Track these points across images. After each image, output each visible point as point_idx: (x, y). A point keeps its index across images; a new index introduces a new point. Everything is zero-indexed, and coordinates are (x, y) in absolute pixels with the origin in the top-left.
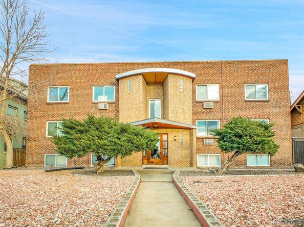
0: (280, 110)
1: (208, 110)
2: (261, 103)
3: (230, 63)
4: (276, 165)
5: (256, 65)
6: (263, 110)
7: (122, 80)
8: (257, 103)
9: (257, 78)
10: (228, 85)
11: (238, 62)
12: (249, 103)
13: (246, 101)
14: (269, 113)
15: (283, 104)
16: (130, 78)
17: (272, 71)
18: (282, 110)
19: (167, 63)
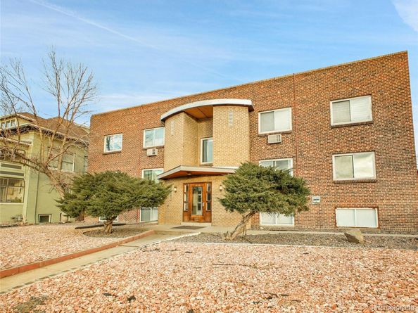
0: (394, 134)
1: (275, 146)
2: (358, 128)
3: (307, 74)
4: (389, 227)
5: (350, 70)
6: (362, 138)
7: (169, 120)
8: (352, 128)
9: (350, 89)
10: (304, 107)
11: (319, 71)
12: (337, 130)
13: (333, 127)
14: (374, 141)
15: (400, 124)
16: (173, 118)
17: (377, 75)
18: (397, 135)
19: (222, 90)
